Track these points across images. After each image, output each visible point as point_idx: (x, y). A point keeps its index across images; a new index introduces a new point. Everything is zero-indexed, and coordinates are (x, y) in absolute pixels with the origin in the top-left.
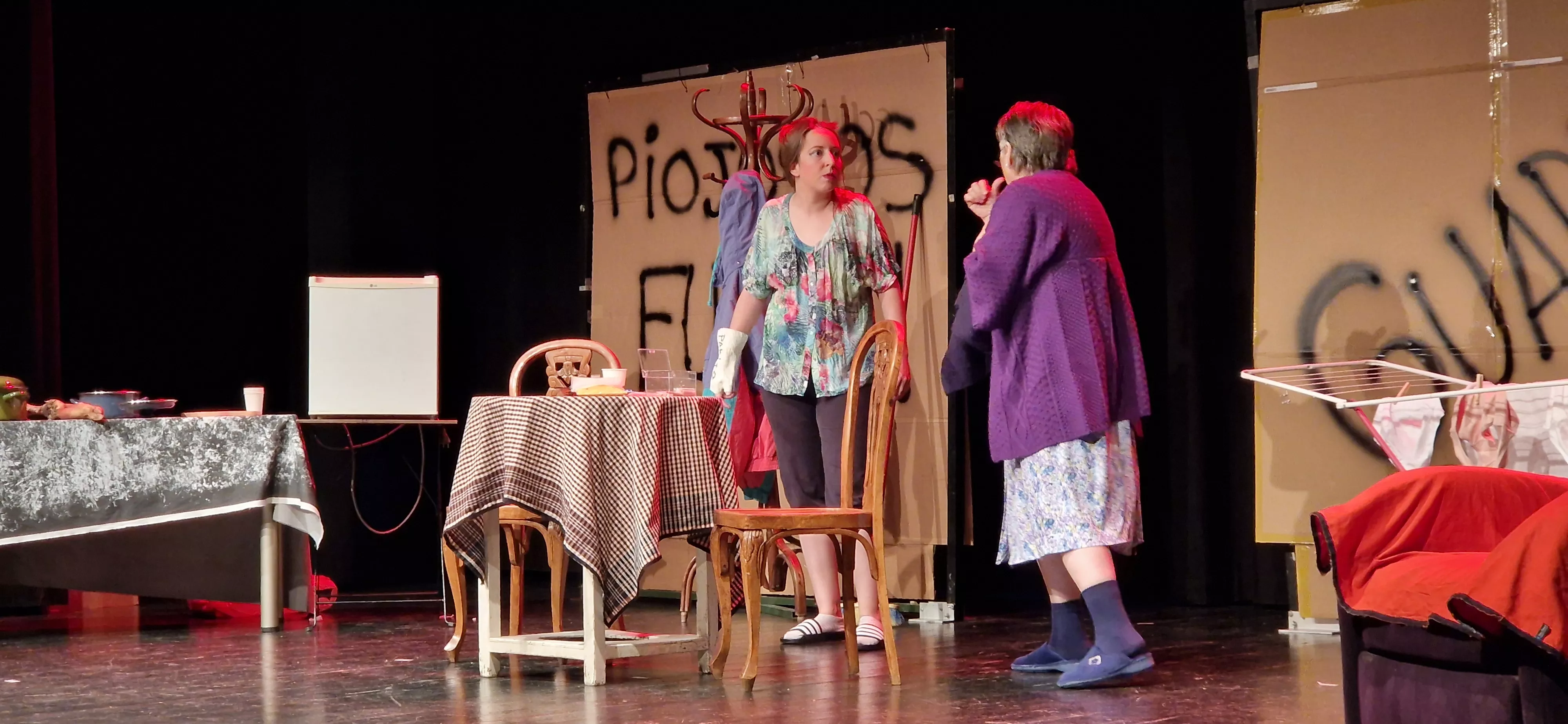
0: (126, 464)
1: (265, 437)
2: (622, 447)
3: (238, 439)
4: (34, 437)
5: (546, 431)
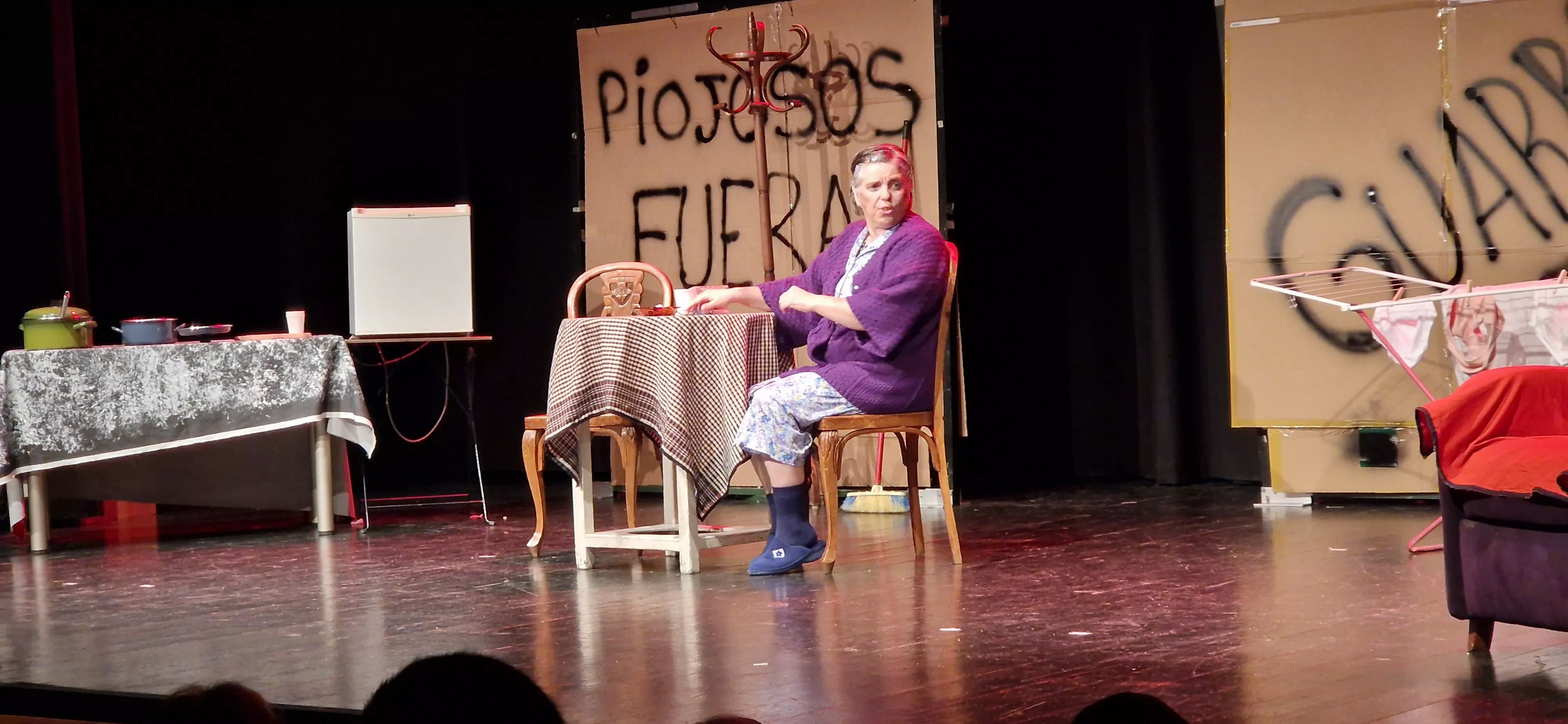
0: (192, 386)
1: (319, 358)
2: (710, 360)
3: (293, 360)
4: (106, 363)
5: (641, 348)
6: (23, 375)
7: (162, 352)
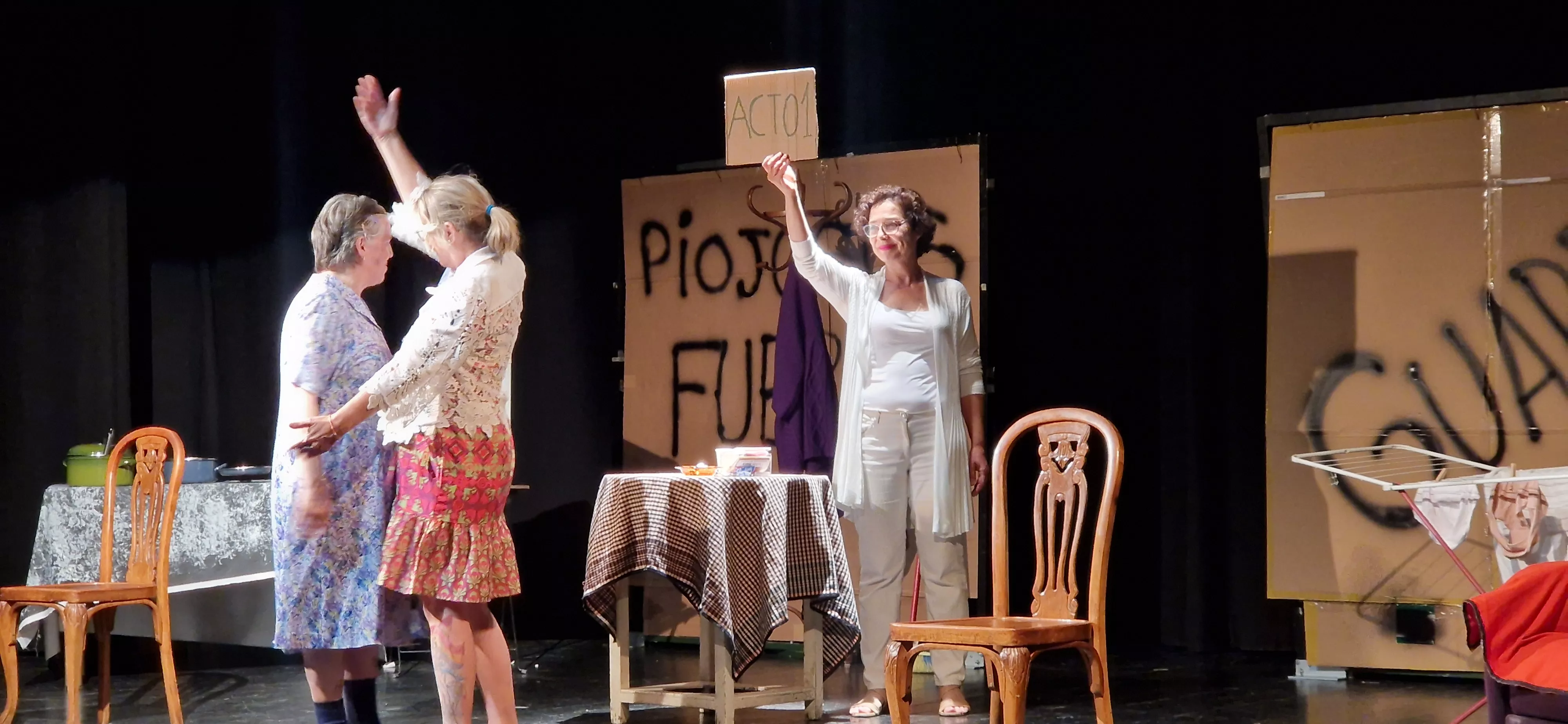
0: (231, 526)
5: (682, 508)
6: (64, 511)
7: (202, 493)
